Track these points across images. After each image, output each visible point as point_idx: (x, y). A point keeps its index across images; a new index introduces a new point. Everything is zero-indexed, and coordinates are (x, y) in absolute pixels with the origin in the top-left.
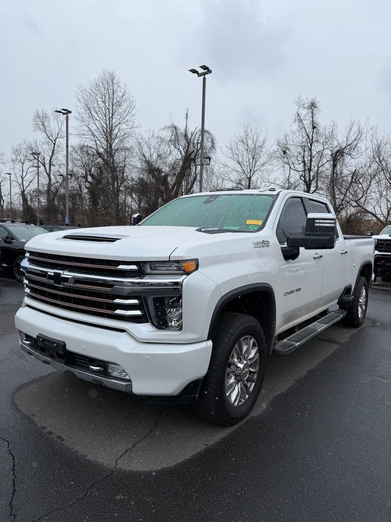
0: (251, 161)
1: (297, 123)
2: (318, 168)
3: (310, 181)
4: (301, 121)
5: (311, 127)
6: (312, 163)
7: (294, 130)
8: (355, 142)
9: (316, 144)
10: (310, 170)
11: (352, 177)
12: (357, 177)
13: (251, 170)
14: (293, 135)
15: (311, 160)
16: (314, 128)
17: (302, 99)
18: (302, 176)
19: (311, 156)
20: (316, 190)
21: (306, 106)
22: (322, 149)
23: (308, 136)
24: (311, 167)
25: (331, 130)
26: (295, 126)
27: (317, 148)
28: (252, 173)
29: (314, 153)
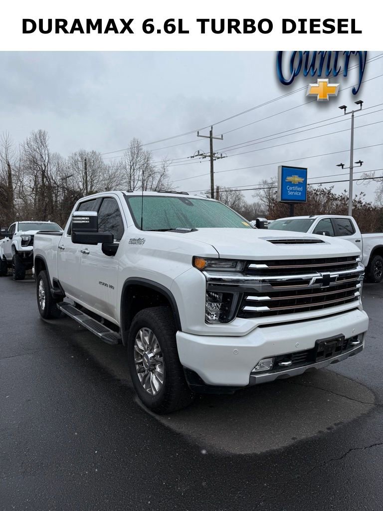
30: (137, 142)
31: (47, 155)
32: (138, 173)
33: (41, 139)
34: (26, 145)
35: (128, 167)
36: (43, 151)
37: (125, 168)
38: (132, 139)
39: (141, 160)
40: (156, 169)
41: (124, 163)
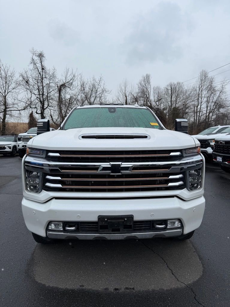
0: (4, 85)
1: (32, 64)
2: (48, 94)
3: (44, 101)
4: (35, 64)
5: (41, 68)
6: (44, 90)
7: (31, 69)
8: (71, 81)
9: (45, 79)
10: (43, 94)
11: (70, 101)
12: (72, 101)
13: (5, 91)
14: (31, 72)
15: (43, 88)
16: (43, 69)
17: (34, 50)
18: (38, 97)
19: (43, 86)
20: (47, 107)
21: (37, 54)
22: (49, 83)
23: (40, 74)
24: (43, 93)
25: (53, 72)
26: (32, 66)
27: (46, 81)
28: (6, 94)
29: (44, 85)
30: (205, 72)
31: (150, 88)
32: (205, 93)
33: (147, 79)
34: (139, 84)
35: (198, 89)
36: (148, 86)
37: (196, 90)
38: (201, 71)
39: (207, 84)
40: (216, 89)
41: (195, 88)
